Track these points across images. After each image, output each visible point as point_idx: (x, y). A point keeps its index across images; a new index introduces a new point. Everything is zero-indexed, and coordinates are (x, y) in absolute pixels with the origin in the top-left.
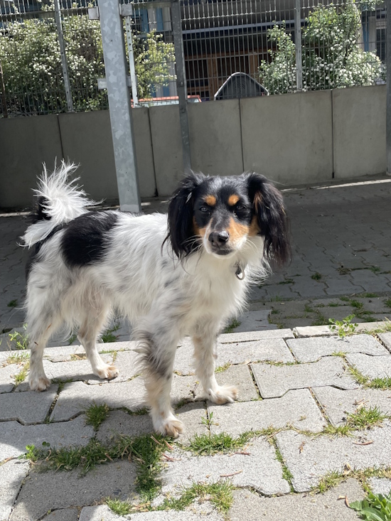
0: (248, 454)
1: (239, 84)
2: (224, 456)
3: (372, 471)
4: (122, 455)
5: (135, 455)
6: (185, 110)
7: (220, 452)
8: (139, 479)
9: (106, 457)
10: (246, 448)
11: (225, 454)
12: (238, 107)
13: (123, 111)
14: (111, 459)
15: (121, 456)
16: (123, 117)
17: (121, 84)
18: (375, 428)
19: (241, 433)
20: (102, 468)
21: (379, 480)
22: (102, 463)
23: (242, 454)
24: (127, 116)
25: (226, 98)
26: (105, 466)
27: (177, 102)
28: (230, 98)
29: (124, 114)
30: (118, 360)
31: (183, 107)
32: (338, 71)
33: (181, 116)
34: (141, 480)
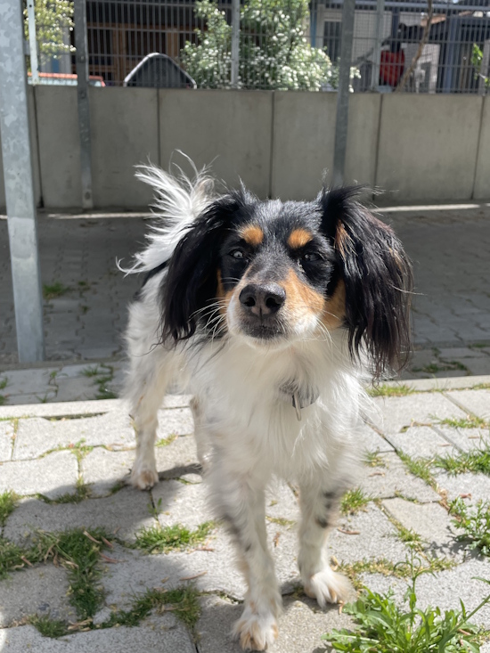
0: (212, 550)
1: (158, 69)
2: (181, 554)
3: (362, 565)
4: (46, 557)
5: (63, 557)
6: (86, 94)
7: (176, 549)
8: (73, 588)
9: (21, 561)
10: (208, 542)
11: (182, 551)
12: (156, 99)
13: (17, 88)
14: (30, 564)
15: (43, 560)
16: (17, 97)
17: (15, 50)
18: (360, 513)
19: (200, 523)
20: (18, 577)
21: (371, 576)
22: (18, 570)
23: (205, 550)
24: (22, 96)
25: (141, 86)
26: (21, 573)
27: (75, 83)
28: (146, 86)
29: (19, 92)
30: (21, 430)
31: (82, 91)
32: (281, 68)
33: (79, 102)
34: (76, 590)
